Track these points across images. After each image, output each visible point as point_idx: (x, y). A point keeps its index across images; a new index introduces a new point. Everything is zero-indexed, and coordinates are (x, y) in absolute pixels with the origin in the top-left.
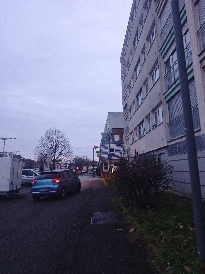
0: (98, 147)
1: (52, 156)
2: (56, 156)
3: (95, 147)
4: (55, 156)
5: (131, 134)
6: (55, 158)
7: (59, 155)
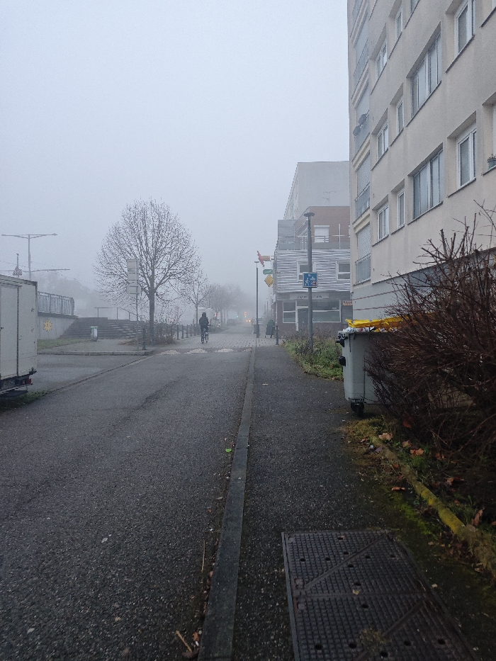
0: (267, 259)
1: (145, 277)
2: (157, 281)
3: (262, 260)
4: (152, 279)
5: (376, 210)
6: (155, 286)
7: (164, 278)
